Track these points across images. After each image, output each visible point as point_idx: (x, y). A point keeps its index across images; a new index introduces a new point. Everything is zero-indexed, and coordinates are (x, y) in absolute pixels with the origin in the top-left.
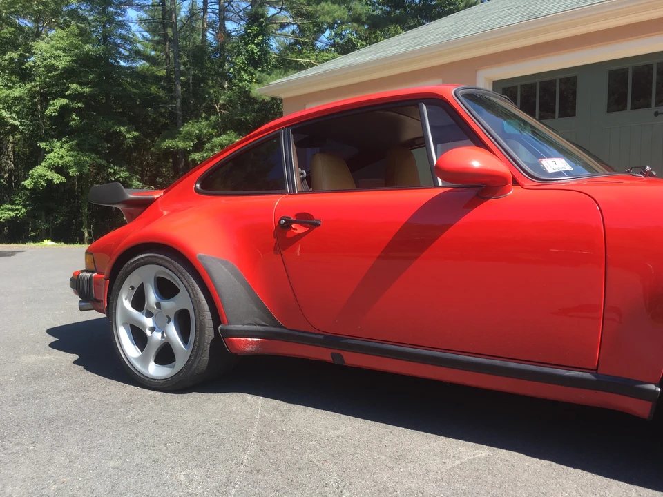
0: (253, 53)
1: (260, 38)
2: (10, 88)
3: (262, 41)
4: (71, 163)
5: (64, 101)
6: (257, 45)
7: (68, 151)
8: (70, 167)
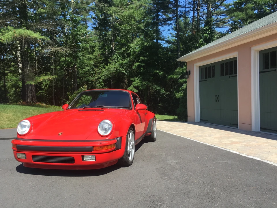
0: (206, 37)
1: (209, 31)
2: (123, 60)
3: (210, 32)
4: (140, 85)
5: (138, 63)
6: (208, 34)
7: (139, 81)
8: (140, 86)
